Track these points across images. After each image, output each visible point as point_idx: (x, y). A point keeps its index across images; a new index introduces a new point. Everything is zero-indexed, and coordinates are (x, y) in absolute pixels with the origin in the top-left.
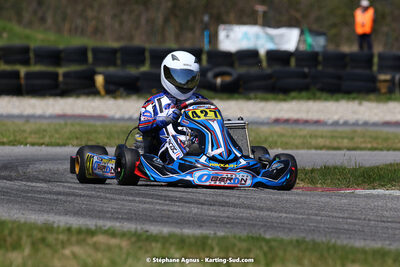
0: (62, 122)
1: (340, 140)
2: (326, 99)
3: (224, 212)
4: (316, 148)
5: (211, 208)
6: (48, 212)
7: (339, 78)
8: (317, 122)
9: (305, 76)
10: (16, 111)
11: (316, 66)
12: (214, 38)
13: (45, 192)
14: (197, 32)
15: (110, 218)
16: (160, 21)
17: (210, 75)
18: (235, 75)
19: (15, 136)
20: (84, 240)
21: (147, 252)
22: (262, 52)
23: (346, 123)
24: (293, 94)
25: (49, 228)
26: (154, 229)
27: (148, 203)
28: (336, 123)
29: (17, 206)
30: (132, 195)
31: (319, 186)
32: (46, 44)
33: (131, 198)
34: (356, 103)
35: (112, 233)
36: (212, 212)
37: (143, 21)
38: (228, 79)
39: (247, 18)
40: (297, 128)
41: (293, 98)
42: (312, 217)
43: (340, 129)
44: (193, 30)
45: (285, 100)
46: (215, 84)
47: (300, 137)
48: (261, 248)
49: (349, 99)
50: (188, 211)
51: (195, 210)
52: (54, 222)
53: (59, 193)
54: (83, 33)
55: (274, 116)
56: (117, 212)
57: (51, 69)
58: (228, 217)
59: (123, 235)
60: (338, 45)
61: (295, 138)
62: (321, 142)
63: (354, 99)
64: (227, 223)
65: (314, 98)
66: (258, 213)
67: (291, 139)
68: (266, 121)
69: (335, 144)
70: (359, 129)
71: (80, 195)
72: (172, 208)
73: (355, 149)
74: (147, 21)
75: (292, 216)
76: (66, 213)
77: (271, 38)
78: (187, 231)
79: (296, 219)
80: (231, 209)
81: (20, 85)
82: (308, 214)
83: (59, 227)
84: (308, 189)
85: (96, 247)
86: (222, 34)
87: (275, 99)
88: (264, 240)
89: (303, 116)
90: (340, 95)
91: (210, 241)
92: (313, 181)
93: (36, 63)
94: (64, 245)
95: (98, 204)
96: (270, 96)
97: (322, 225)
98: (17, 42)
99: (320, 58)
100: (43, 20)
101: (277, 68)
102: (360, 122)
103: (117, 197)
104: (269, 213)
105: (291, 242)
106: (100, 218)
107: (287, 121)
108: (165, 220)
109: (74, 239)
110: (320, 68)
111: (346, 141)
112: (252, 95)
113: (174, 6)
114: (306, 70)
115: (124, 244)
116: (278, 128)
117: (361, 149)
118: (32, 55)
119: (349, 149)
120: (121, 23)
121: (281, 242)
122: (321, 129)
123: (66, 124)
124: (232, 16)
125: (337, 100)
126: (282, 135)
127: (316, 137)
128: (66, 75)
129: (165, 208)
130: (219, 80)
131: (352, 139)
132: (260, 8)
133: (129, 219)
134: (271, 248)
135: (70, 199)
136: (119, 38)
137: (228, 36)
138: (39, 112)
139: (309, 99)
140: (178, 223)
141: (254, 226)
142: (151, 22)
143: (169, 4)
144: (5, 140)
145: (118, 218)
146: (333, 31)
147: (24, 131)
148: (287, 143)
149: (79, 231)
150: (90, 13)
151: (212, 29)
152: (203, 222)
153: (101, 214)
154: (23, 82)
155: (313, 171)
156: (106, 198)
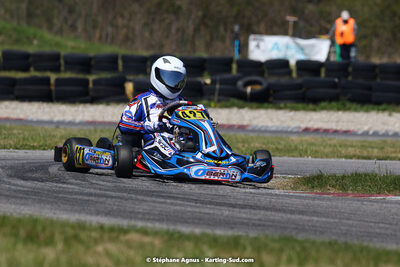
0: (92, 128)
1: (370, 150)
2: (356, 110)
3: (255, 215)
4: (346, 157)
5: (243, 211)
6: (80, 212)
7: (370, 88)
8: (346, 132)
9: (335, 86)
10: (46, 118)
11: (346, 77)
12: (244, 48)
13: (76, 193)
14: (228, 42)
15: (141, 219)
16: (190, 30)
17: (240, 83)
18: (265, 85)
19: (46, 141)
20: (117, 238)
21: (179, 250)
22: (293, 63)
23: (376, 134)
24: (323, 104)
25: (82, 226)
26: (186, 229)
27: (180, 205)
28: (366, 134)
29: (48, 206)
30: (163, 197)
31: (349, 192)
32: (76, 52)
33: (162, 200)
34: (386, 114)
35: (144, 232)
36: (244, 214)
37: (173, 30)
38: (258, 88)
39: (277, 28)
40: (327, 138)
41: (323, 109)
42: (345, 221)
43: (370, 139)
44: (223, 40)
45: (315, 110)
46: (246, 93)
47: (330, 146)
48: (293, 248)
49: (379, 110)
50: (220, 213)
51: (226, 212)
52: (85, 222)
53: (91, 195)
54: (113, 41)
55: (303, 126)
56: (148, 214)
57: (80, 76)
58: (260, 220)
59: (156, 233)
60: (368, 57)
61: (325, 147)
62: (351, 151)
63: (384, 110)
64: (259, 225)
65: (344, 108)
66: (289, 216)
67: (322, 148)
68: (296, 130)
69: (365, 154)
70: (389, 140)
71: (112, 197)
72: (203, 210)
73: (385, 159)
74: (178, 30)
75: (324, 219)
76: (98, 213)
77: (302, 49)
78: (219, 232)
79: (328, 223)
80: (262, 212)
81: (50, 91)
82: (340, 219)
83: (91, 225)
84: (338, 195)
85: (129, 245)
86: (252, 44)
87: (304, 109)
88: (296, 241)
89: (333, 126)
90: (371, 106)
91: (242, 241)
92: (343, 188)
93: (66, 70)
94: (96, 242)
95: (129, 206)
96: (300, 105)
97: (354, 229)
98: (47, 49)
99: (350, 69)
100: (73, 27)
101: (307, 78)
102: (390, 133)
103: (148, 199)
104: (300, 216)
105: (323, 243)
106: (131, 218)
107: (317, 131)
108: (196, 221)
109: (106, 236)
110: (350, 78)
111: (376, 151)
112: (282, 105)
113: (204, 16)
114: (336, 80)
115: (157, 242)
116: (307, 138)
117: (391, 159)
118: (62, 62)
119: (379, 159)
120: (152, 32)
121: (314, 243)
122: (350, 139)
123: (96, 131)
124: (262, 27)
125: (367, 111)
126: (312, 144)
127: (346, 146)
128: (95, 82)
129: (197, 210)
130: (249, 89)
131: (382, 148)
132: (291, 19)
133: (161, 220)
134: (304, 249)
135: (101, 200)
136: (149, 47)
137: (258, 46)
138: (68, 118)
139: (339, 110)
140: (209, 225)
141: (285, 228)
142: (181, 31)
143: (200, 14)
144: (35, 144)
145: (148, 219)
146: (364, 42)
147: (54, 136)
148: (316, 151)
149: (112, 229)
150: (120, 21)
151: (242, 39)
152: (235, 224)
153: (132, 215)
154: (53, 88)
155: (344, 177)
156: (138, 200)
